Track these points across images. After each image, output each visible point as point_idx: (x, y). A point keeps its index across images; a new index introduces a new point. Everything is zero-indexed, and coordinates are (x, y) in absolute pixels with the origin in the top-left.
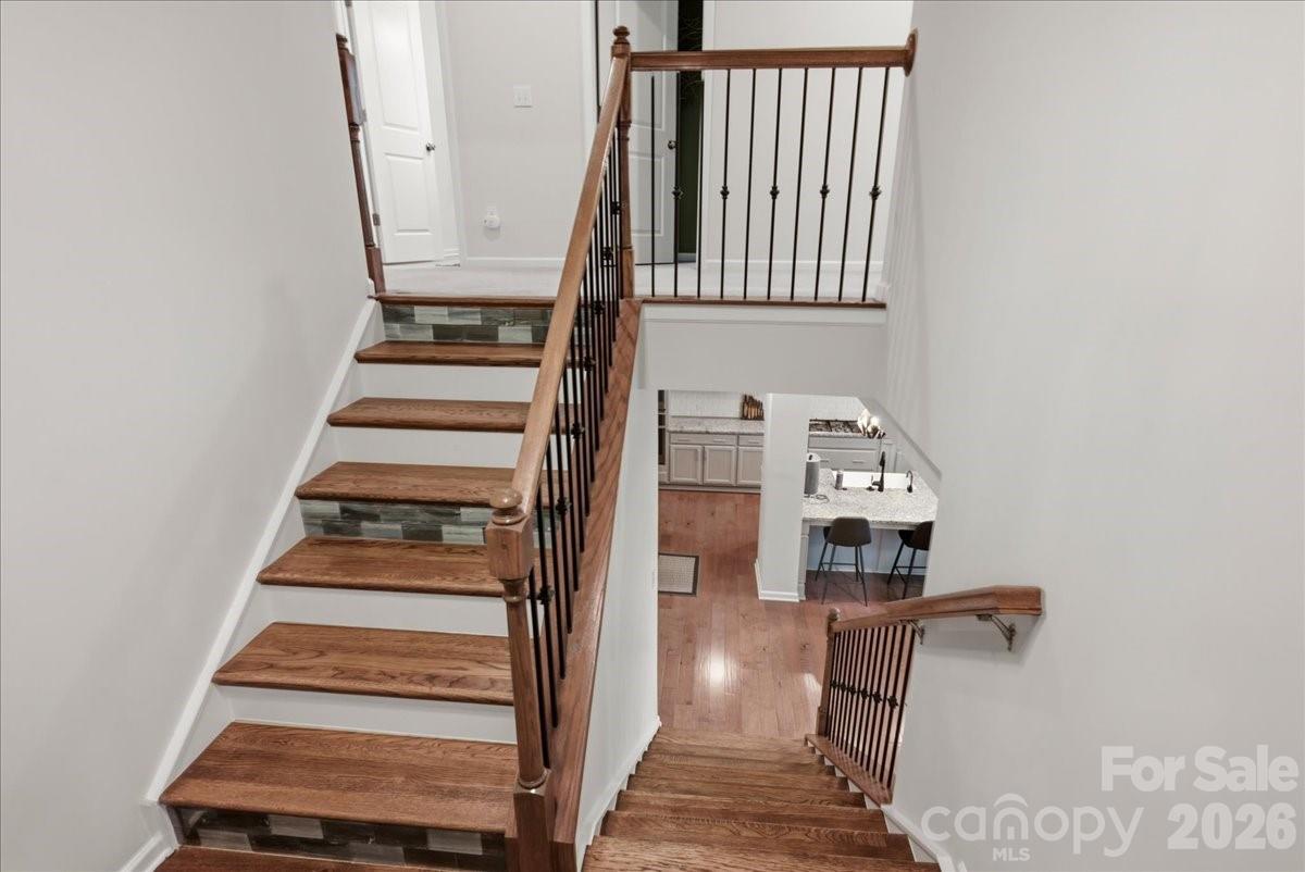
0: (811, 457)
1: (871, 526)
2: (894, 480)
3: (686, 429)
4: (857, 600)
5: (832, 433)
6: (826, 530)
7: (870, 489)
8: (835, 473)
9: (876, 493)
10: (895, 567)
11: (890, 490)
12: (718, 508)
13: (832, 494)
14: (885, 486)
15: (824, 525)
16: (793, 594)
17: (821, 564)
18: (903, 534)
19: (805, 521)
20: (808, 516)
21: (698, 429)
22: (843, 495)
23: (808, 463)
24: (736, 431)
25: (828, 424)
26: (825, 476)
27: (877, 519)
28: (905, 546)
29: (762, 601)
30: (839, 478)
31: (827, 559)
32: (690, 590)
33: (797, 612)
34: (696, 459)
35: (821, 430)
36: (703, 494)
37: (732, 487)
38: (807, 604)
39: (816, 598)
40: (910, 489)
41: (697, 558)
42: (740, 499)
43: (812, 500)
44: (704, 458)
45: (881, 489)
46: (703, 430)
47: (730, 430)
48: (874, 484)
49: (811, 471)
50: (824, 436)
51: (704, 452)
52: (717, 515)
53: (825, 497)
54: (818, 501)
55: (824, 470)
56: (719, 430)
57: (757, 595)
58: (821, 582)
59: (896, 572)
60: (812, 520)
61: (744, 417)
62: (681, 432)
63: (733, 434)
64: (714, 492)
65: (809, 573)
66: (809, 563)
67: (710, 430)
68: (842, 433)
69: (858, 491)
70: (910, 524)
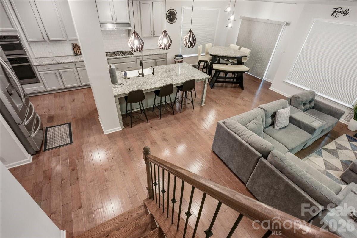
0: (110, 66)
1: (144, 92)
2: (147, 71)
3: (45, 63)
4: (144, 121)
5: (117, 57)
6: (126, 98)
7: (139, 76)
8: (123, 73)
9: (141, 77)
10: (154, 104)
11: (146, 75)
12: (76, 97)
13: (124, 81)
14: (144, 75)
15: (124, 96)
16: (118, 128)
17: (127, 111)
18: (155, 92)
19: (115, 97)
20: (116, 94)
21: (51, 62)
22: (129, 82)
23: (109, 69)
24: (73, 61)
25: (114, 53)
26: (119, 74)
27: (145, 89)
28: (156, 96)
29: (106, 135)
30: (125, 74)
31: (129, 108)
32: (69, 142)
33: (122, 134)
34: (57, 77)
35: (112, 56)
36: (67, 92)
37: (80, 87)
38: (125, 129)
39: (128, 126)
40: (153, 74)
41: (69, 124)
42: (85, 91)
43: (116, 86)
44: (61, 77)
45: (143, 76)
46: (55, 62)
47: (70, 61)
48: (140, 74)
49: (112, 73)
50: (114, 59)
51: (60, 74)
52: (76, 101)
53: (122, 84)
54: (119, 86)
55: (118, 72)
56: (64, 61)
57: (103, 133)
58: (129, 118)
59: (155, 106)
60: (118, 95)
61: (76, 54)
62: (42, 65)
63: (72, 62)
64: (72, 91)
65: (123, 116)
66: (122, 112)
67: (59, 62)
68: (121, 56)
69: (134, 78)
70: (158, 88)
